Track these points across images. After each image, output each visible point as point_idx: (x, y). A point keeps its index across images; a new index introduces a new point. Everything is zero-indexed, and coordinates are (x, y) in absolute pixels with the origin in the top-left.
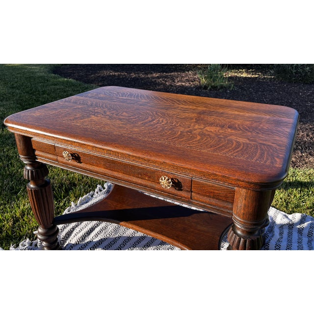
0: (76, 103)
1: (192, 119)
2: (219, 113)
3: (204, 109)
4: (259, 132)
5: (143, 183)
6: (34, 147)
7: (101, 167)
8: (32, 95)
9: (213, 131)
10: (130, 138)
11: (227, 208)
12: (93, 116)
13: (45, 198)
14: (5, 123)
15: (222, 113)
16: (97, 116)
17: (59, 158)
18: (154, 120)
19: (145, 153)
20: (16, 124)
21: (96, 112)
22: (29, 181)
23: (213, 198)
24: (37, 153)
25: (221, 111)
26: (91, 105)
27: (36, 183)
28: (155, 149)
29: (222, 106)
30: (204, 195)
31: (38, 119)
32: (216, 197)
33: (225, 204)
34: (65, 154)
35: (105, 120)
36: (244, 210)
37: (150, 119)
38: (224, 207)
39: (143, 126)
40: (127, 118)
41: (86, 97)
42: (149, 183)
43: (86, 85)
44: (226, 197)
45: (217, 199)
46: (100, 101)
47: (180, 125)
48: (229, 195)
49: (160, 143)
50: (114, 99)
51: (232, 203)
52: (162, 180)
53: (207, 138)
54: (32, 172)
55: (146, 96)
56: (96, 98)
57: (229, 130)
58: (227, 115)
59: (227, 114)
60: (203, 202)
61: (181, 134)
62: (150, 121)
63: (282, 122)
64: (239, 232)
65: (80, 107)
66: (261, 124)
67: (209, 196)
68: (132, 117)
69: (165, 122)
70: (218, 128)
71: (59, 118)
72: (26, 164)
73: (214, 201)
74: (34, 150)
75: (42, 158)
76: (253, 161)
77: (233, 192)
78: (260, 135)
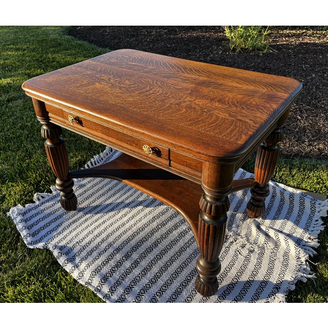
0: (87, 68)
1: (188, 89)
2: (217, 84)
3: (206, 79)
4: (245, 108)
5: (132, 149)
6: (47, 110)
7: (98, 132)
8: (41, 63)
9: (200, 103)
10: (122, 107)
11: (197, 176)
12: (97, 84)
13: (60, 155)
14: (23, 88)
15: (221, 84)
16: (101, 84)
17: (66, 121)
18: (151, 89)
19: (130, 123)
20: (30, 89)
21: (102, 79)
22: (46, 140)
23: (187, 166)
24: (50, 115)
25: (221, 82)
26: (100, 71)
27: (52, 141)
28: (139, 120)
29: (225, 76)
30: (180, 164)
31: (50, 84)
32: (189, 166)
33: (196, 173)
34: (70, 118)
35: (107, 88)
36: (208, 179)
37: (148, 88)
38: (195, 175)
39: (138, 96)
40: (127, 87)
41: (98, 61)
42: (136, 150)
43: (100, 49)
44: (196, 166)
45: (189, 168)
46: (109, 66)
47: (173, 97)
48: (199, 165)
49: (146, 115)
50: (123, 65)
51: (201, 172)
52: (144, 147)
53: (191, 111)
54: (47, 131)
55: (156, 61)
56: (106, 63)
57: (217, 104)
58: (224, 87)
59: (225, 85)
60: (179, 169)
61: (169, 106)
62: (147, 91)
63: (275, 97)
64: (208, 199)
65: (89, 73)
66: (252, 98)
67: (183, 165)
68: (132, 86)
69: (161, 92)
70: (207, 101)
71: (67, 84)
72: (43, 124)
73: (187, 169)
74: (48, 113)
75: (55, 120)
76: (220, 136)
77: (201, 163)
78: (243, 111)
